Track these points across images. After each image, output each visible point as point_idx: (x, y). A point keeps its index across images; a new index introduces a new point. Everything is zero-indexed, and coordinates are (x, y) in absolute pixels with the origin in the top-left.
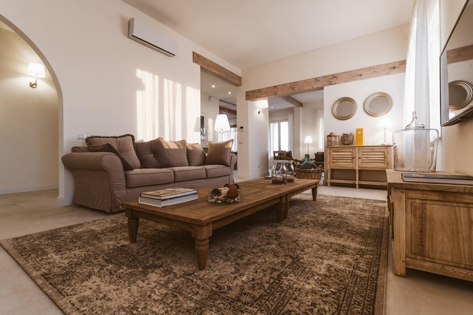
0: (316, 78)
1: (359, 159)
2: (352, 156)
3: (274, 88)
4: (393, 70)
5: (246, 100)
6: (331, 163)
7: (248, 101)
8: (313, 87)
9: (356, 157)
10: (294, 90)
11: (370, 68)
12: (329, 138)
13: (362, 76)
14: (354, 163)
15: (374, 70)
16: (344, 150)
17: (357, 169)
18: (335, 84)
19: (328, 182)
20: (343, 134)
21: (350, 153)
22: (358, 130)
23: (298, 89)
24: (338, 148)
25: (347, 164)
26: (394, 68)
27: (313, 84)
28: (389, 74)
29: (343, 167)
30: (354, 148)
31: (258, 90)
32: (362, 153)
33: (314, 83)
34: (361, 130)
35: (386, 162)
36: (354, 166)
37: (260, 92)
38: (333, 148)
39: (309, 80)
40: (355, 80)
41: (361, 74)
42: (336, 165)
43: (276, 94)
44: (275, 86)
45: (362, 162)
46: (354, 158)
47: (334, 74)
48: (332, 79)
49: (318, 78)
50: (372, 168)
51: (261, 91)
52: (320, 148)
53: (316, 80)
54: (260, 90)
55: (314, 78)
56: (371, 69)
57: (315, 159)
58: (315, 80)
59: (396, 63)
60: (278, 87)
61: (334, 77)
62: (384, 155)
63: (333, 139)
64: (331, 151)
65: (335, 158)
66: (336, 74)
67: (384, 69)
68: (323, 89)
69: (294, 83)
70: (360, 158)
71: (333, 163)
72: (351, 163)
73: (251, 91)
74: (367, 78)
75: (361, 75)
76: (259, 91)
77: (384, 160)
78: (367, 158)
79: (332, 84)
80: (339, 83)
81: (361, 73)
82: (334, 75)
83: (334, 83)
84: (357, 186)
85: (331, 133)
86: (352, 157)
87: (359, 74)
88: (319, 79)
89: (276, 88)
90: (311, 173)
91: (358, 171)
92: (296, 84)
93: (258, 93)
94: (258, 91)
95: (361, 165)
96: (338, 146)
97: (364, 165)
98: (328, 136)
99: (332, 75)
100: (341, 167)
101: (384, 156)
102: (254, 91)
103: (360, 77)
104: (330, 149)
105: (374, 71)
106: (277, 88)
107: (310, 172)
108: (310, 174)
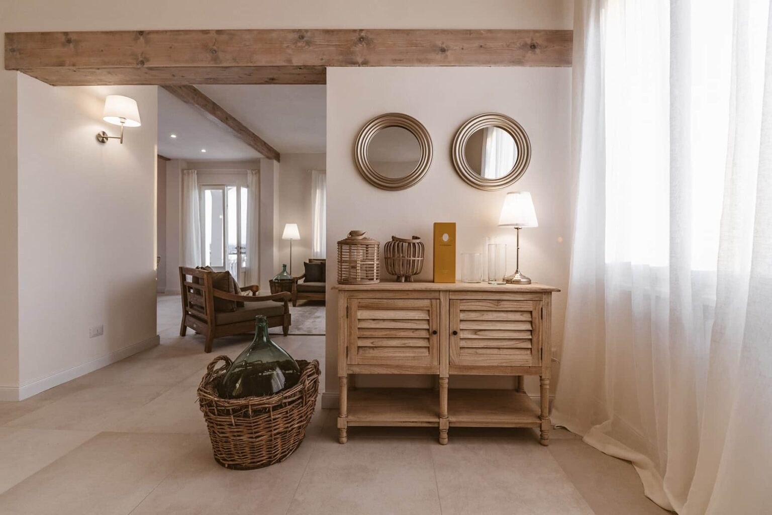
0: (300, 31)
1: (453, 338)
2: (426, 327)
3: (136, 39)
4: (530, 54)
5: (7, 68)
6: (354, 351)
7: (19, 74)
8: (290, 61)
9: (443, 329)
10: (215, 59)
11: (470, 32)
12: (346, 247)
13: (449, 53)
14: (435, 351)
15: (482, 42)
16: (400, 303)
17: (444, 372)
18: (365, 63)
19: (339, 426)
20: (393, 237)
21: (423, 316)
22: (440, 228)
23: (234, 60)
24: (378, 295)
25: (409, 354)
26: (533, 47)
27: (290, 51)
28: (519, 62)
29: (397, 366)
30: (437, 295)
31: (66, 34)
32: (462, 316)
33: (293, 47)
34: (450, 228)
35: (535, 347)
36: (436, 363)
37: (72, 45)
38: (361, 295)
39: (274, 35)
40: (427, 62)
41: (444, 46)
42: (373, 358)
43: (142, 63)
44: (141, 33)
45: (461, 348)
46: (435, 332)
47: (361, 30)
48: (355, 44)
49: (307, 31)
50: (493, 367)
51: (77, 42)
52: (315, 251)
53: (302, 37)
54: (73, 37)
55: (294, 31)
56: (472, 36)
57: (304, 276)
58: (296, 36)
59: (537, 35)
60: (151, 36)
61: (361, 39)
62: (531, 322)
63: (359, 254)
64: (355, 303)
65: (367, 333)
66: (368, 31)
67: (508, 46)
68: (324, 82)
69: (219, 32)
70: (455, 333)
71: (361, 351)
72: (426, 350)
73: (30, 36)
74: (460, 61)
75: (443, 50)
76: (69, 41)
77: (531, 340)
78: (476, 331)
79: (354, 63)
80: (379, 64)
81: (443, 43)
82: (363, 34)
83: (360, 60)
84: (445, 435)
85: (350, 234)
86: (428, 330)
87: (439, 43)
88: (309, 34)
89: (142, 39)
90: (269, 411)
91: (447, 381)
92: (224, 37)
93: (64, 45)
94: (63, 39)
95: (456, 360)
96: (375, 284)
97: (467, 359)
98: (340, 243)
99: (354, 31)
100: (388, 366)
101: (528, 327)
102: (45, 37)
103: (439, 56)
104: (350, 298)
105: (481, 46)
106: (147, 42)
107: (265, 411)
108: (266, 415)
